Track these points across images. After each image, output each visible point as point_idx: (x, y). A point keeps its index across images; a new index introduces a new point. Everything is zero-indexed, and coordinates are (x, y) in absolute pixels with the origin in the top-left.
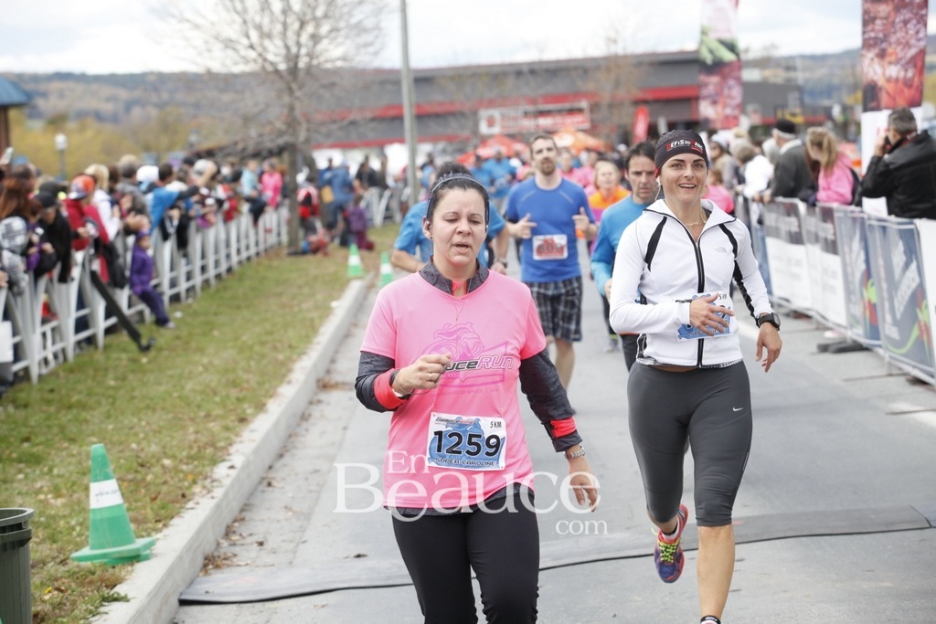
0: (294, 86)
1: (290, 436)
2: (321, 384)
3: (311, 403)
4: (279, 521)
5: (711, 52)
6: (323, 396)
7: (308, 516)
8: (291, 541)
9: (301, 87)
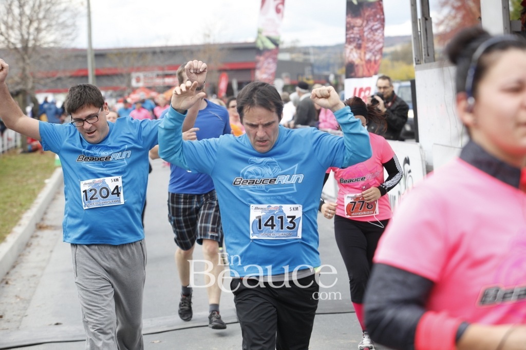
0: (26, 57)
1: (20, 256)
2: (38, 226)
3: (32, 237)
4: (12, 304)
5: (262, 43)
6: (39, 233)
7: (28, 301)
8: (19, 315)
9: (29, 58)
